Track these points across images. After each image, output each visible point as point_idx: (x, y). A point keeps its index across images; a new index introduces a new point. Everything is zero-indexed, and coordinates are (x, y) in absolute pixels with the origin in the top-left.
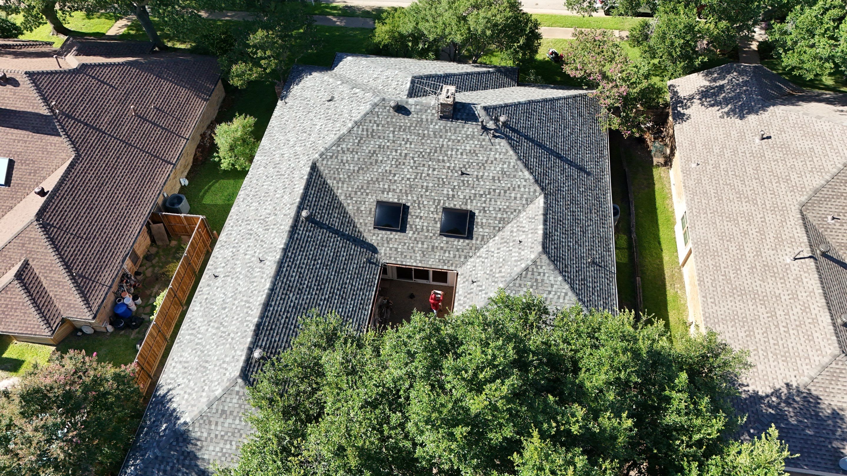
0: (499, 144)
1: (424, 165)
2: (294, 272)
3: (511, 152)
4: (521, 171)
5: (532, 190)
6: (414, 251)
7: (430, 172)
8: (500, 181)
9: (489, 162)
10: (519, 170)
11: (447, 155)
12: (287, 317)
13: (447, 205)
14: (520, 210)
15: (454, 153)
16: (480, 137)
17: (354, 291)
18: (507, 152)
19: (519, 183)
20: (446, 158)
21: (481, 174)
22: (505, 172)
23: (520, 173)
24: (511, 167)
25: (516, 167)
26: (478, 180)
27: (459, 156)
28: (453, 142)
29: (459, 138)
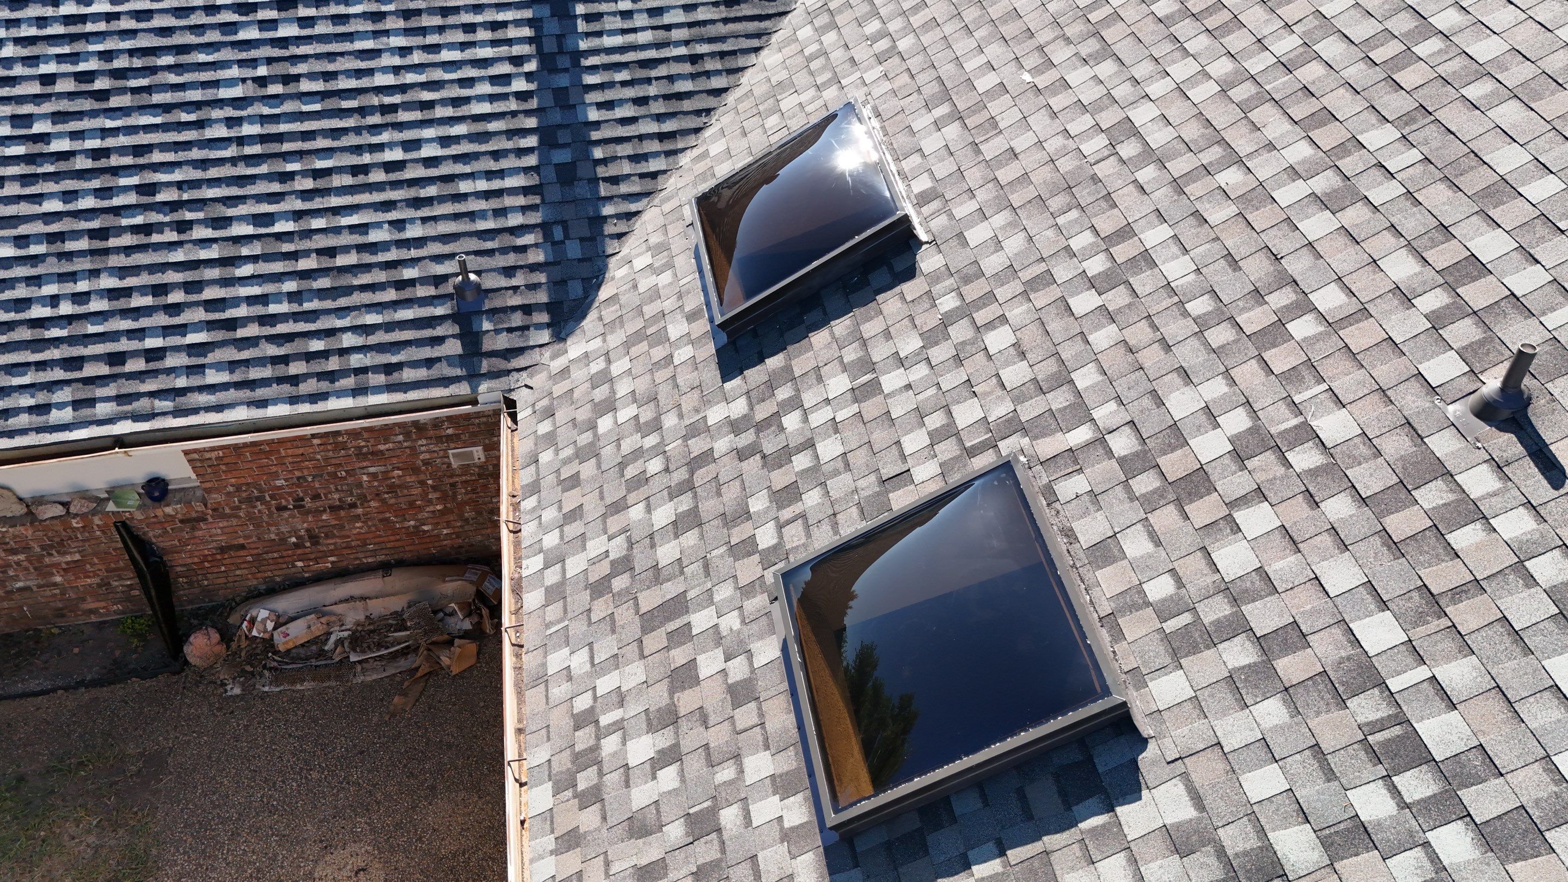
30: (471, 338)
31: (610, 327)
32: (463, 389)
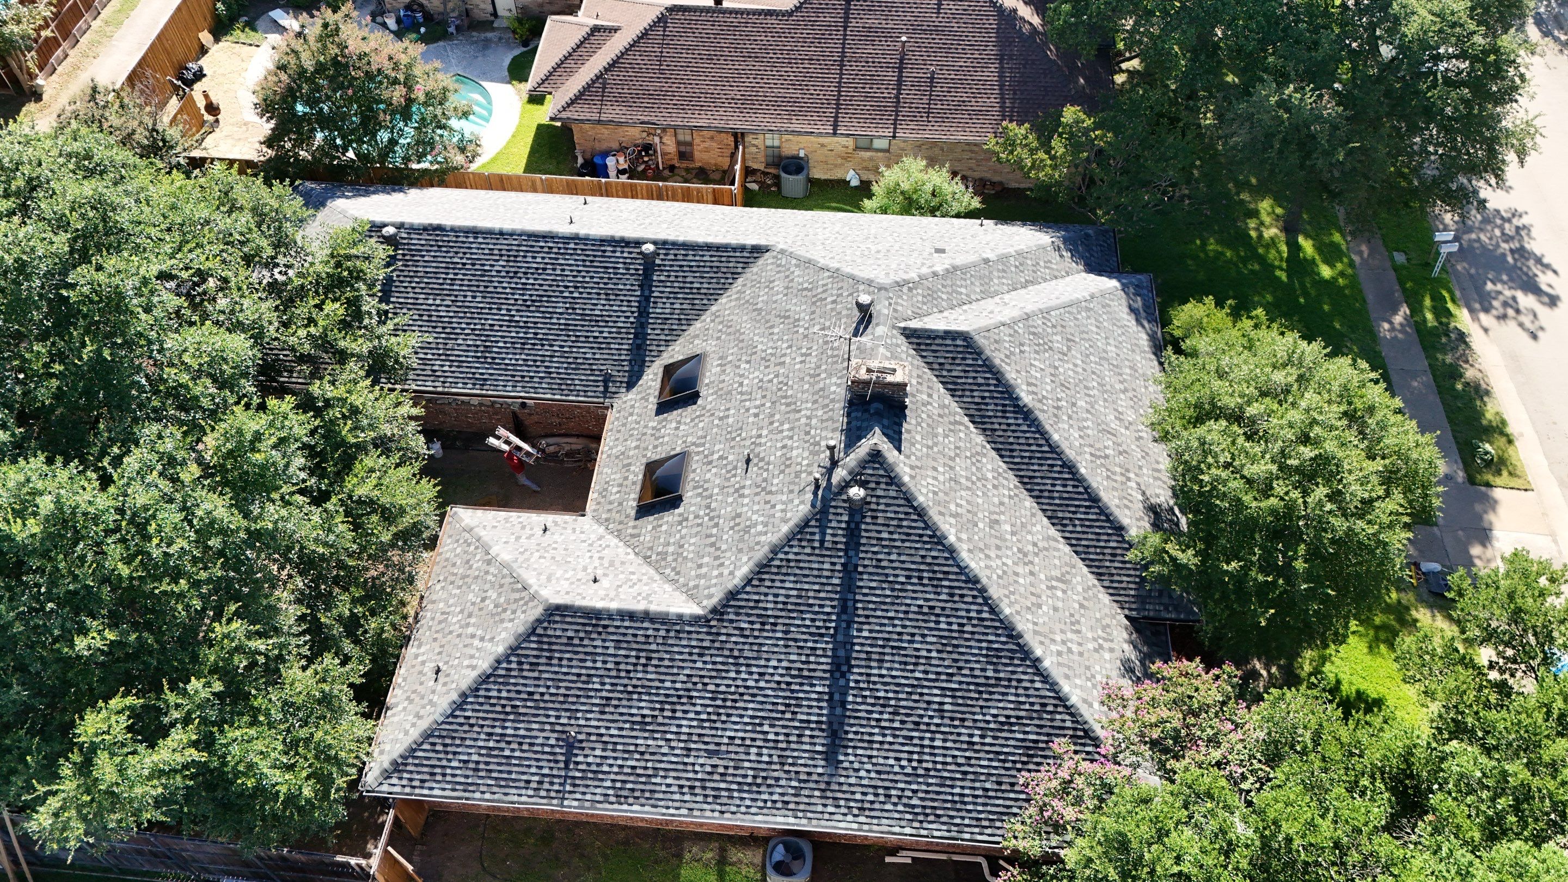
0: (802, 502)
1: (764, 397)
2: (543, 258)
3: (785, 529)
4: (749, 559)
5: (713, 590)
6: (626, 440)
7: (752, 411)
8: (732, 528)
9: (768, 498)
10: (750, 554)
11: (782, 424)
12: (464, 264)
13: (696, 458)
14: (677, 581)
15: (785, 434)
16: (816, 465)
17: (543, 361)
18: (785, 521)
19: (727, 563)
20: (776, 424)
21: (747, 492)
22: (749, 532)
23: (745, 559)
24: (757, 539)
25: (757, 547)
26: (737, 491)
27: (779, 445)
28: (807, 425)
29: (813, 432)
30: (606, 387)
31: (639, 393)
32: (601, 400)
